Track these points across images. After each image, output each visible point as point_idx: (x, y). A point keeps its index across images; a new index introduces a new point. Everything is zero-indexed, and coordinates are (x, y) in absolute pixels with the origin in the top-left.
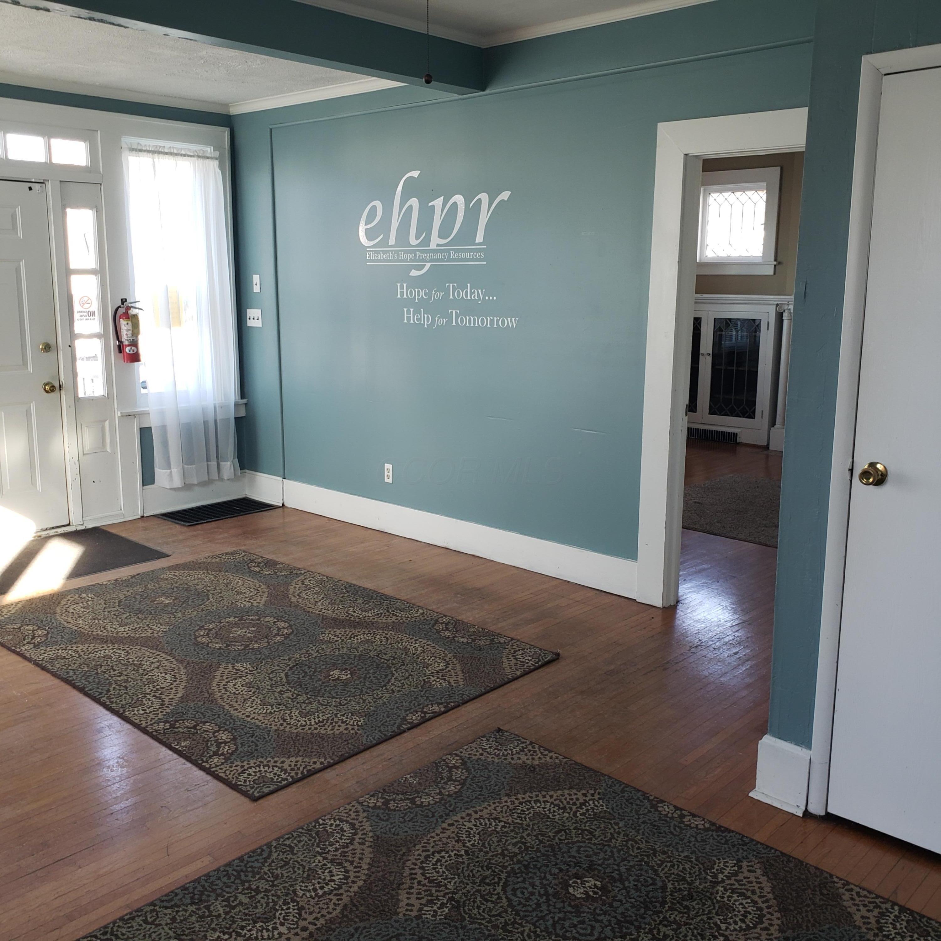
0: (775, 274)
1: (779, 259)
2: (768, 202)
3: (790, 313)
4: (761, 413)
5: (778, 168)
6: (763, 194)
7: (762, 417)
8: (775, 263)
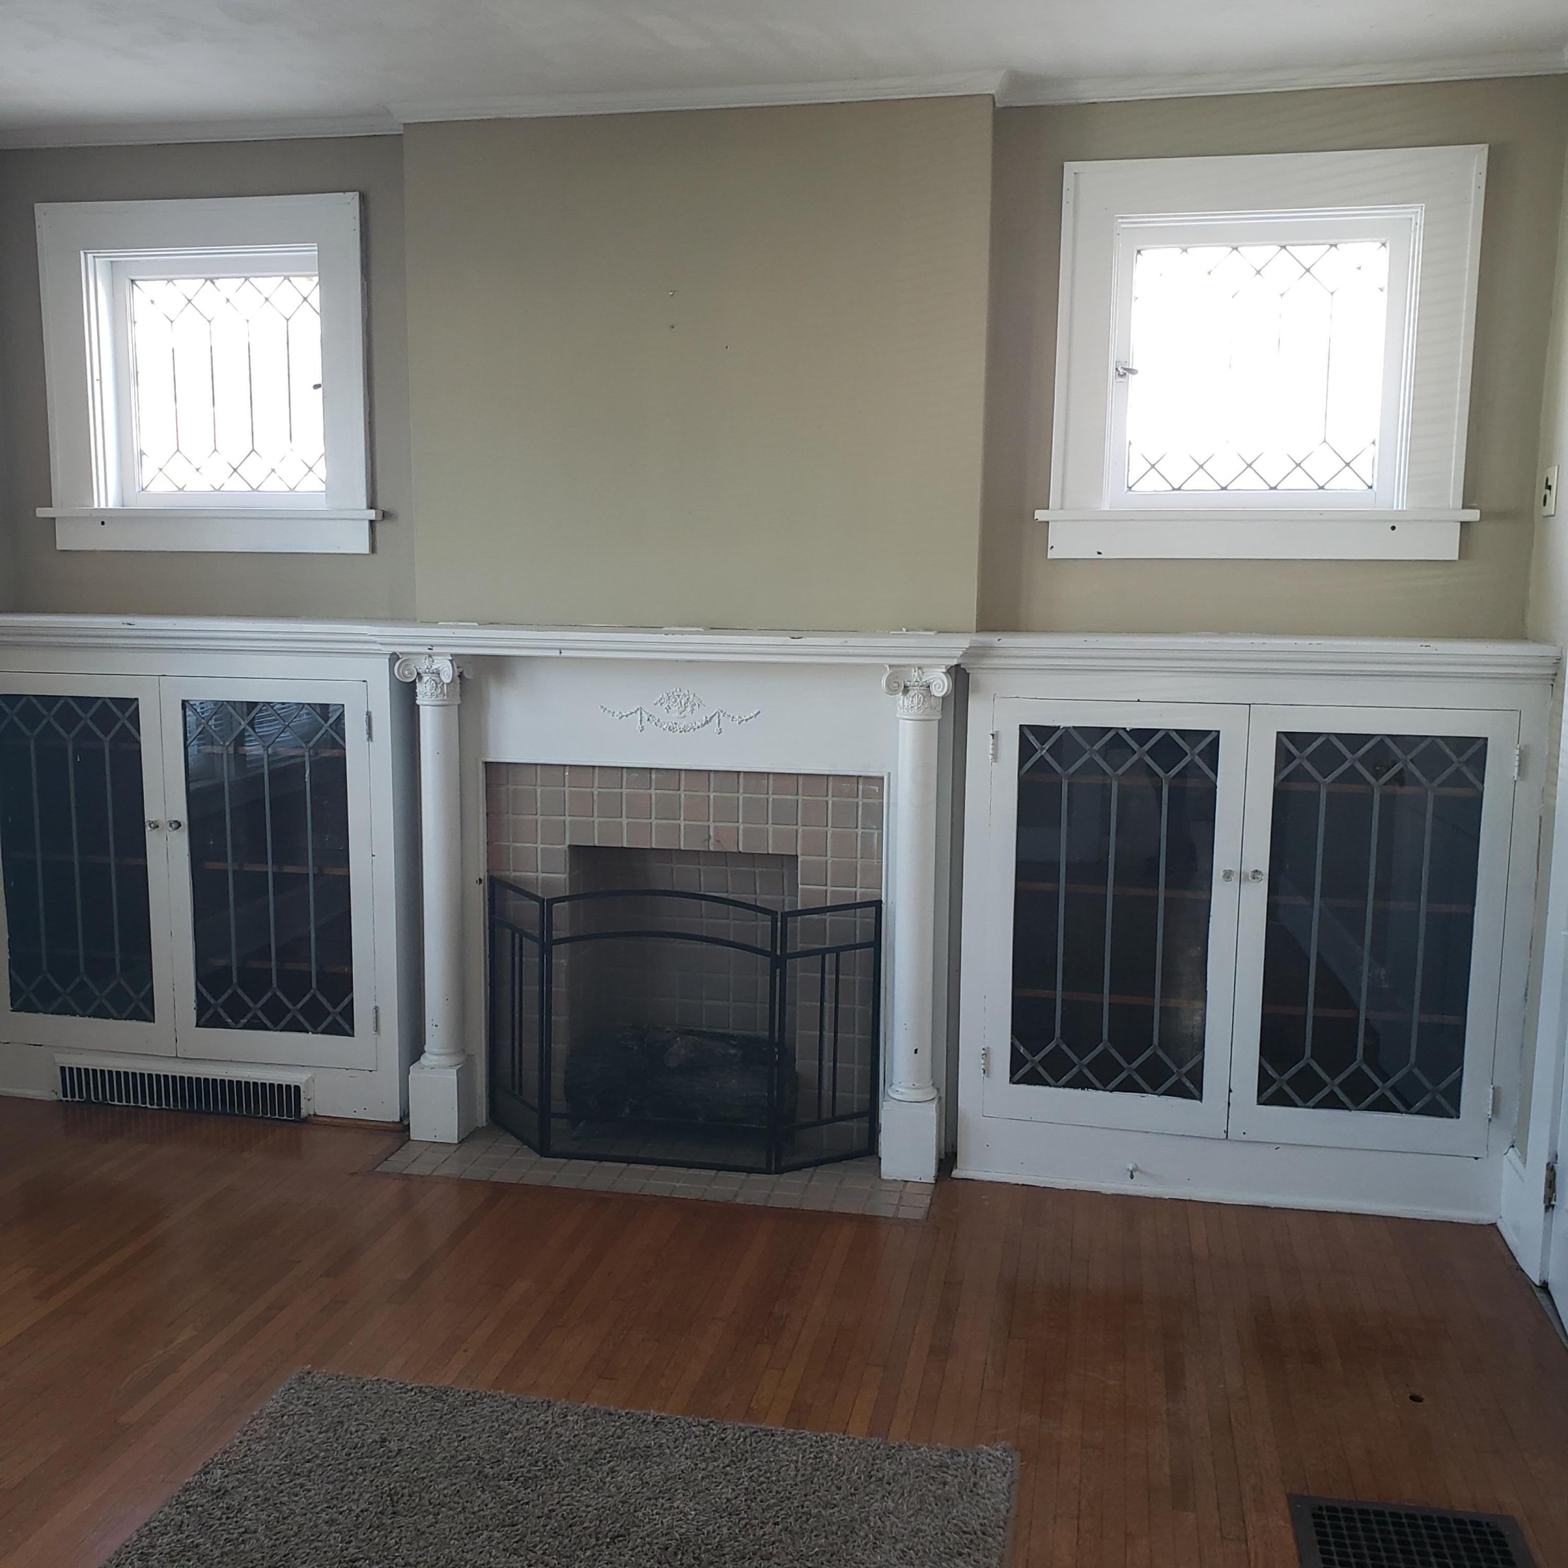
0: (373, 549)
1: (382, 504)
2: (327, 313)
3: (438, 683)
4: (372, 1017)
5: (353, 199)
6: (309, 285)
7: (377, 1029)
8: (372, 514)
